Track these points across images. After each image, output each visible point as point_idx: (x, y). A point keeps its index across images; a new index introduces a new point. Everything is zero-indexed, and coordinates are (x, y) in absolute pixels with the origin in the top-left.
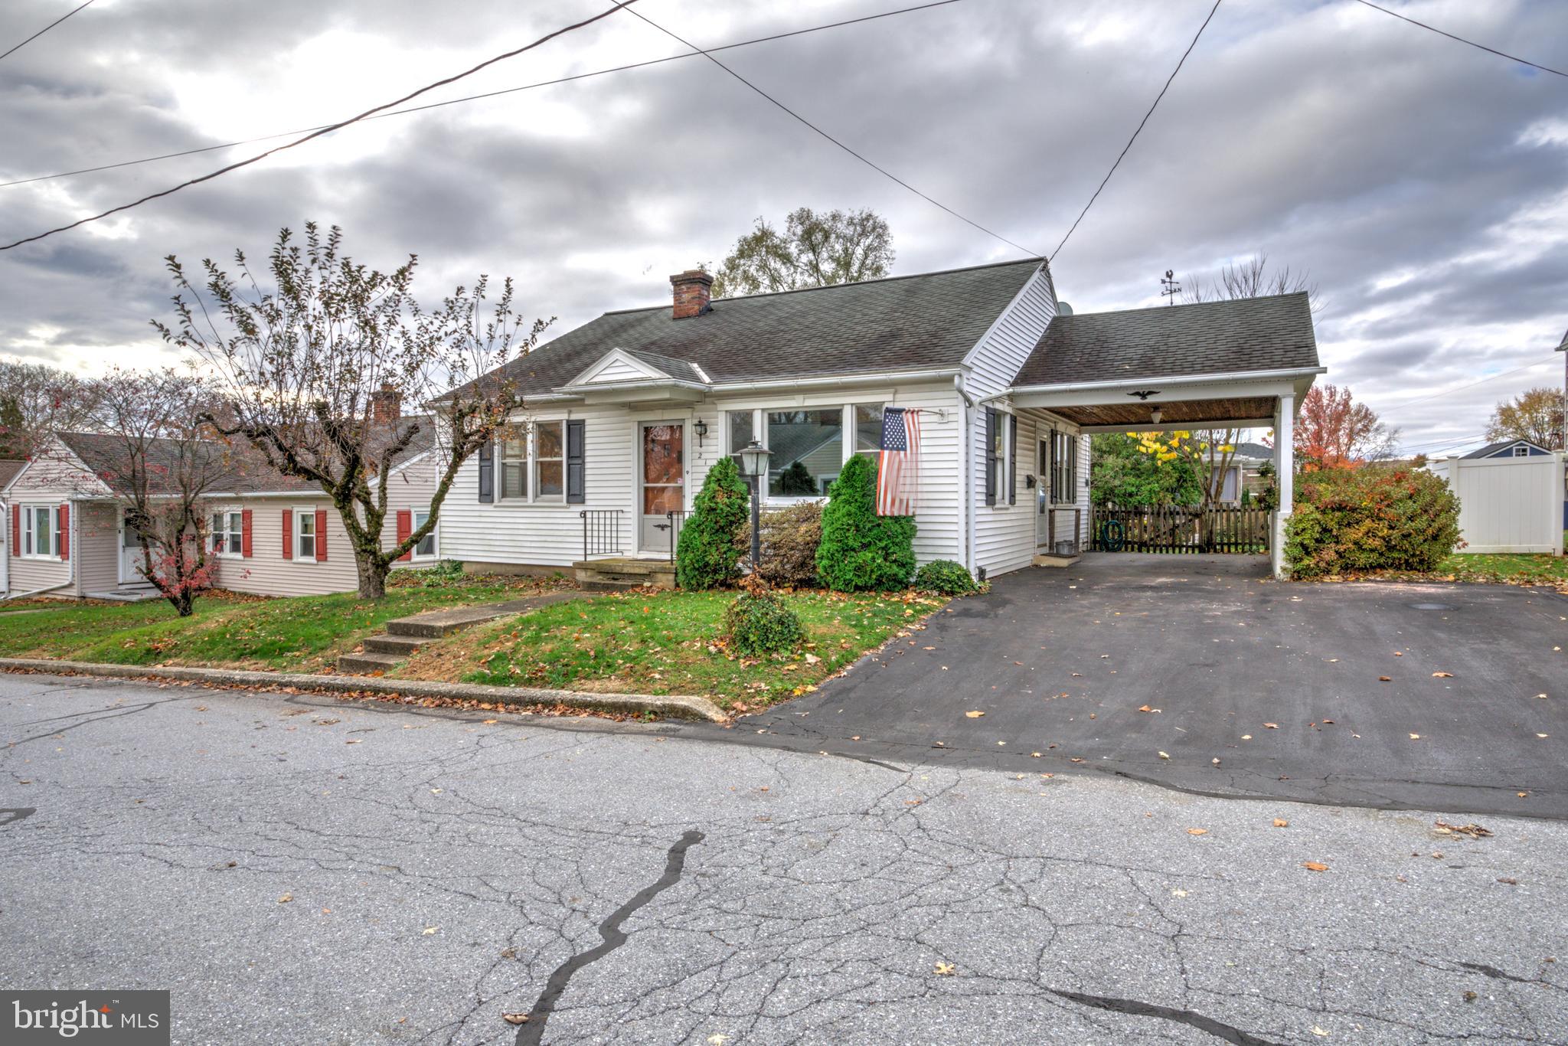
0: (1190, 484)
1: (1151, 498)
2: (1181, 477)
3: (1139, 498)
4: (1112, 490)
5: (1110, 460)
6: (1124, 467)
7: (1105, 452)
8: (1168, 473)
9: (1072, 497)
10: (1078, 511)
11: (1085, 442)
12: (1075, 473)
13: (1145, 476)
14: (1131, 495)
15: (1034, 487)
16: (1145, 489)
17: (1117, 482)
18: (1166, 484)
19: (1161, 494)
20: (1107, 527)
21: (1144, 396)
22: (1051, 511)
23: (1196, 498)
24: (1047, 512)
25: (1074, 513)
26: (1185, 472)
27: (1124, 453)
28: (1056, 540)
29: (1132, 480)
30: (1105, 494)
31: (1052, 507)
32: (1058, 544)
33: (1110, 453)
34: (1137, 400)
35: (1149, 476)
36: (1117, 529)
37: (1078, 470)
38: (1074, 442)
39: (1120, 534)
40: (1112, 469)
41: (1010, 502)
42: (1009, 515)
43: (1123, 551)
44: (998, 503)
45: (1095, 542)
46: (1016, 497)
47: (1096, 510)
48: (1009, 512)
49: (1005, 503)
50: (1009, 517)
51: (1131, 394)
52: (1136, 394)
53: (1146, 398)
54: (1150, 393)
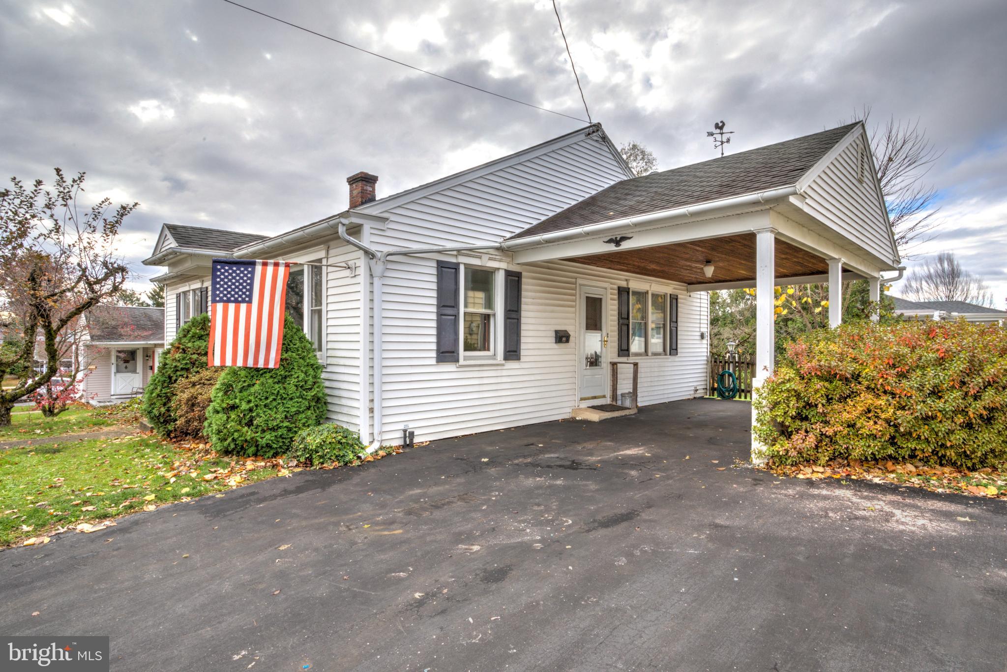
9: (669, 350)
11: (697, 299)
15: (569, 342)
20: (723, 376)
21: (617, 242)
22: (614, 364)
24: (605, 365)
25: (632, 365)
28: (619, 392)
31: (620, 360)
36: (730, 378)
37: (683, 324)
38: (672, 299)
39: (734, 383)
41: (506, 358)
42: (504, 371)
43: (737, 398)
44: (469, 360)
45: (713, 389)
46: (523, 353)
47: (713, 360)
48: (505, 368)
49: (495, 359)
50: (505, 373)
51: (606, 242)
52: (610, 241)
53: (620, 245)
54: (624, 239)
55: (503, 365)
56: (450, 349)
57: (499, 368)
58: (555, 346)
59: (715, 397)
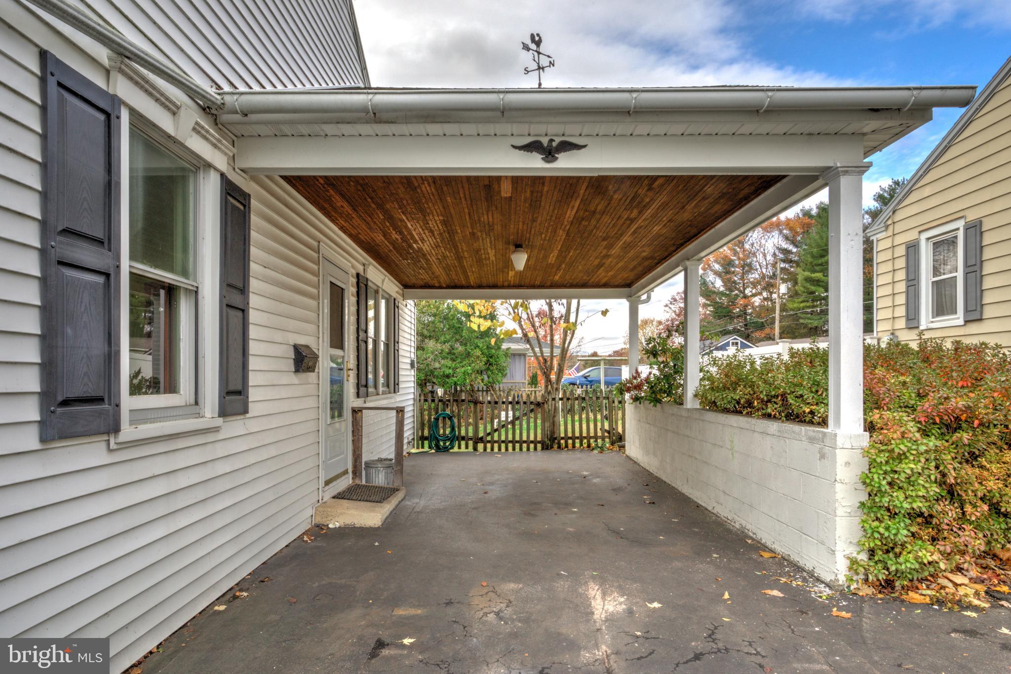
0: (495, 367)
1: (465, 379)
2: (488, 361)
3: (455, 379)
4: (432, 372)
5: (431, 344)
6: (442, 350)
7: (426, 337)
8: (478, 357)
9: (393, 385)
10: (400, 411)
11: (409, 311)
12: (396, 351)
13: (459, 360)
14: (448, 376)
15: (311, 369)
16: (460, 371)
17: (437, 365)
18: (477, 367)
19: (473, 376)
20: (437, 419)
21: (549, 153)
22: (356, 411)
23: (499, 379)
24: (348, 414)
25: (394, 413)
26: (491, 357)
27: (442, 338)
29: (449, 363)
30: (427, 376)
31: (358, 403)
32: (368, 465)
33: (430, 337)
34: (534, 163)
35: (463, 360)
36: (448, 422)
37: (401, 346)
38: (396, 307)
39: (453, 429)
40: (432, 353)
41: (224, 412)
42: (218, 445)
43: (456, 449)
44: (145, 421)
45: (423, 438)
46: (253, 395)
47: (422, 398)
48: (221, 436)
49: (199, 415)
50: (220, 450)
51: (521, 148)
52: (533, 147)
53: (555, 159)
54: (567, 146)
55: (216, 429)
56: (90, 390)
57: (210, 438)
58: (294, 379)
59: (426, 449)
